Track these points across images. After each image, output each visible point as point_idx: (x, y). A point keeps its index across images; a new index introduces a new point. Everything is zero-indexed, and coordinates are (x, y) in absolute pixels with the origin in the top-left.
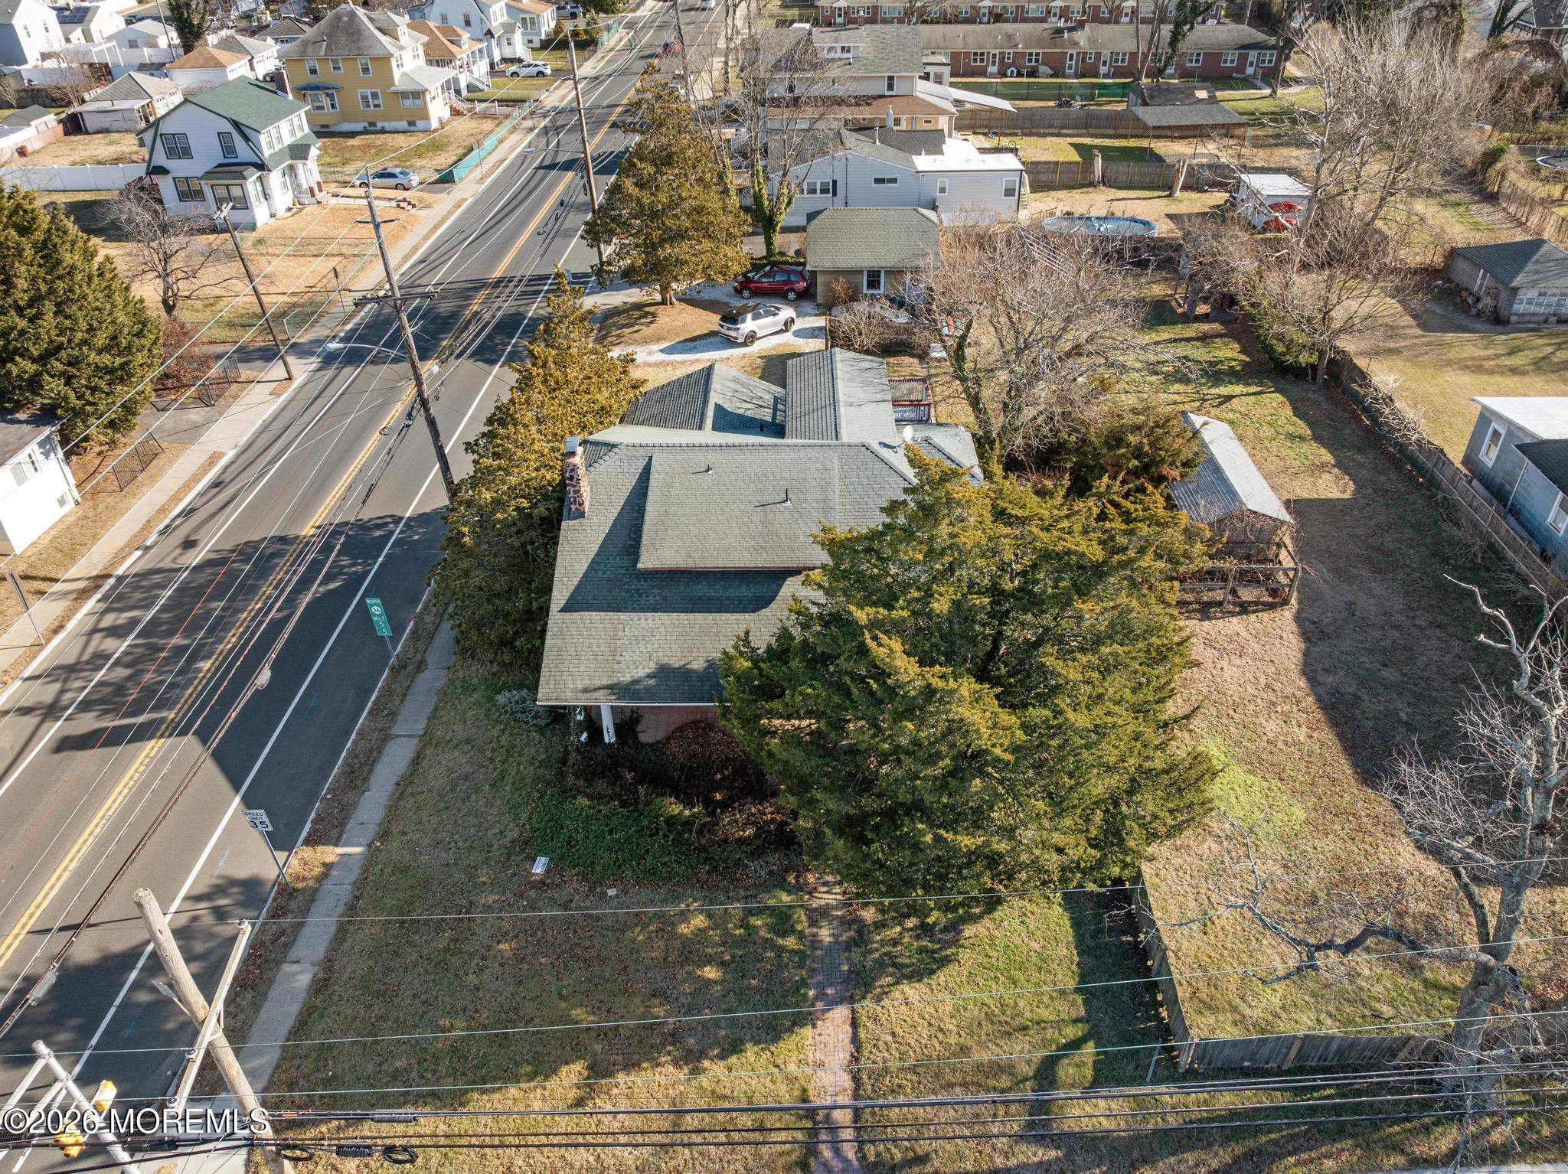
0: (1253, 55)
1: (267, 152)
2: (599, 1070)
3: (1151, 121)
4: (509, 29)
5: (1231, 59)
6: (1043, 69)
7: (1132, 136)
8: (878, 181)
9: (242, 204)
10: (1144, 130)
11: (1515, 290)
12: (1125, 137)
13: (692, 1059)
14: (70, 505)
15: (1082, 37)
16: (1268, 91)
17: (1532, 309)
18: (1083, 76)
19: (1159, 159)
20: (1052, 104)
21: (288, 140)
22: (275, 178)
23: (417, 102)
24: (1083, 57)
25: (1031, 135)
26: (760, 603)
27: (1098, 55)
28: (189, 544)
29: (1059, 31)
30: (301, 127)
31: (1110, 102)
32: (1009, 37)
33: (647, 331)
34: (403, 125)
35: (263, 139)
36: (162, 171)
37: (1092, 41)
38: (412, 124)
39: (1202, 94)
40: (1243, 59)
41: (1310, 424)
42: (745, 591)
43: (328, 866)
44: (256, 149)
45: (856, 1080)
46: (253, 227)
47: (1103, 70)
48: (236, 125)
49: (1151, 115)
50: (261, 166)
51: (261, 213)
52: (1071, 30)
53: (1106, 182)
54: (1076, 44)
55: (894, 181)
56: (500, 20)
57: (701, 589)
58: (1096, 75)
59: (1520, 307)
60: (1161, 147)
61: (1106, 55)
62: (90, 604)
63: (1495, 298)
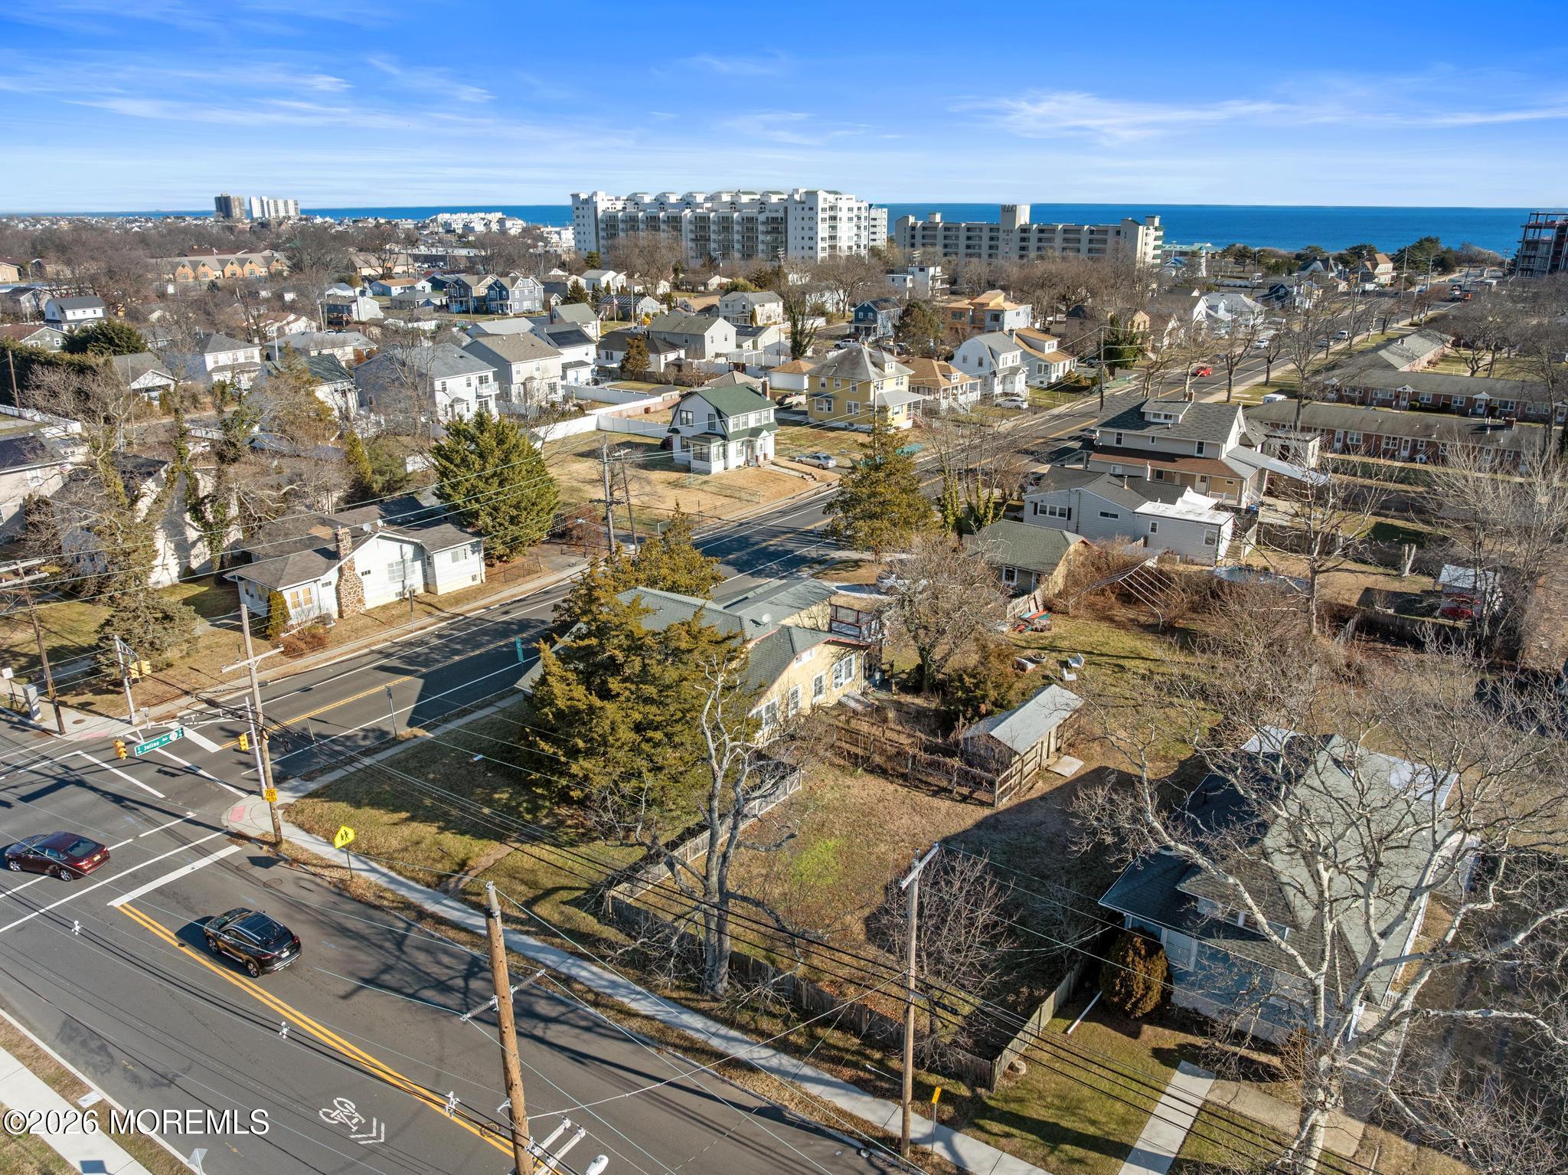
1: (731, 429)
2: (412, 819)
4: (1014, 371)
8: (1103, 514)
9: (705, 457)
13: (444, 829)
14: (478, 582)
21: (752, 424)
22: (733, 447)
28: (506, 613)
30: (768, 418)
32: (1426, 426)
33: (844, 574)
35: (731, 421)
36: (676, 431)
43: (415, 737)
44: (725, 424)
45: (493, 864)
46: (708, 472)
48: (718, 411)
50: (724, 437)
51: (717, 466)
55: (1116, 516)
56: (1010, 364)
62: (444, 624)
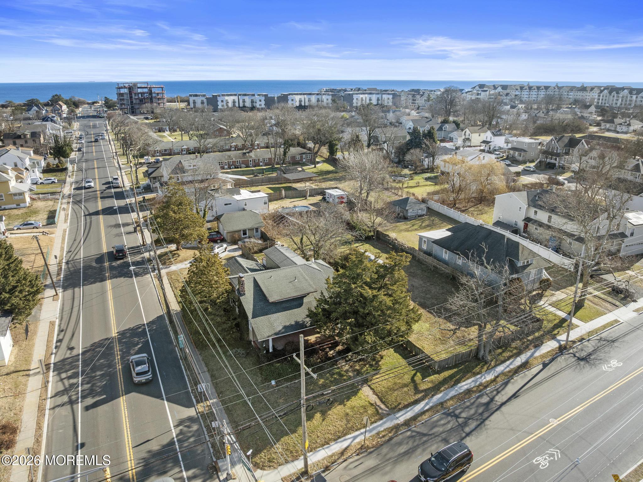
0: (304, 156)
3: (291, 178)
5: (298, 158)
6: (243, 165)
7: (284, 183)
10: (288, 181)
11: (407, 210)
12: (282, 183)
13: (342, 403)
15: (252, 154)
16: (313, 166)
17: (412, 214)
18: (255, 166)
19: (295, 189)
20: (252, 176)
23: (21, 197)
24: (254, 161)
25: (253, 186)
26: (300, 305)
27: (259, 160)
28: (72, 348)
29: (245, 154)
31: (270, 174)
32: (229, 156)
34: (15, 206)
37: (256, 156)
38: (18, 205)
39: (300, 169)
40: (302, 157)
41: (379, 249)
42: (295, 303)
45: (377, 395)
47: (261, 164)
49: (289, 176)
52: (248, 153)
53: (286, 197)
54: (251, 157)
55: (231, 204)
57: (284, 305)
58: (259, 166)
59: (409, 214)
60: (295, 185)
61: (261, 160)
62: (51, 373)
63: (403, 213)
